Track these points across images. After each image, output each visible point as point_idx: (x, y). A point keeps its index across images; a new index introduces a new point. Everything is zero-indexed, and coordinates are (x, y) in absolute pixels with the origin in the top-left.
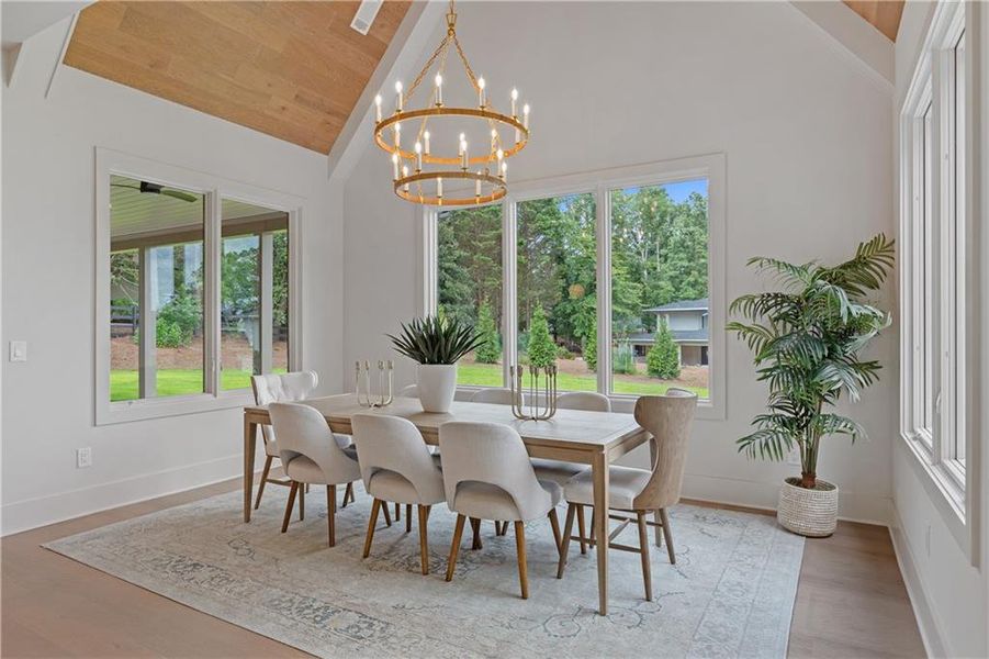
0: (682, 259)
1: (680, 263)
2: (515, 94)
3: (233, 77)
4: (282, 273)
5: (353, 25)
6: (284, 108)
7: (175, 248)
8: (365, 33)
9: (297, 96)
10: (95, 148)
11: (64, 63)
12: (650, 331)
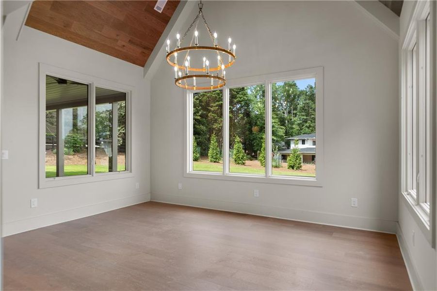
0: (303, 115)
1: (303, 117)
2: (230, 40)
3: (101, 31)
4: (123, 121)
5: (155, 9)
6: (124, 46)
7: (73, 109)
8: (160, 12)
9: (130, 40)
10: (39, 63)
11: (25, 25)
12: (288, 149)
